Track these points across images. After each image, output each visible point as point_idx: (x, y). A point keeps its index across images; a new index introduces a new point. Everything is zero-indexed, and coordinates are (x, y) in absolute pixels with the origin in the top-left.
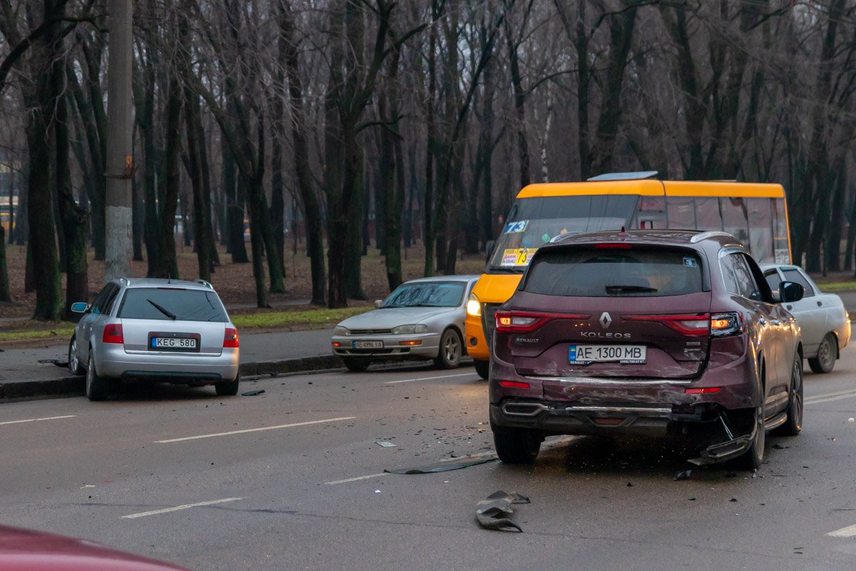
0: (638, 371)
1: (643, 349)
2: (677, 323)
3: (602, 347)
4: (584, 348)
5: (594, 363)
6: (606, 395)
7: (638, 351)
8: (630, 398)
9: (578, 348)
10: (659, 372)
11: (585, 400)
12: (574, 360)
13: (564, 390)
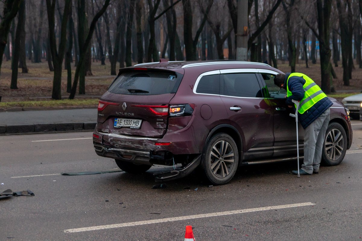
0: (136, 132)
1: (140, 121)
2: (152, 109)
3: (126, 119)
4: (119, 119)
5: (122, 127)
6: (123, 144)
7: (138, 122)
8: (133, 146)
9: (118, 119)
10: (144, 133)
11: (116, 145)
12: (116, 125)
13: (109, 140)
